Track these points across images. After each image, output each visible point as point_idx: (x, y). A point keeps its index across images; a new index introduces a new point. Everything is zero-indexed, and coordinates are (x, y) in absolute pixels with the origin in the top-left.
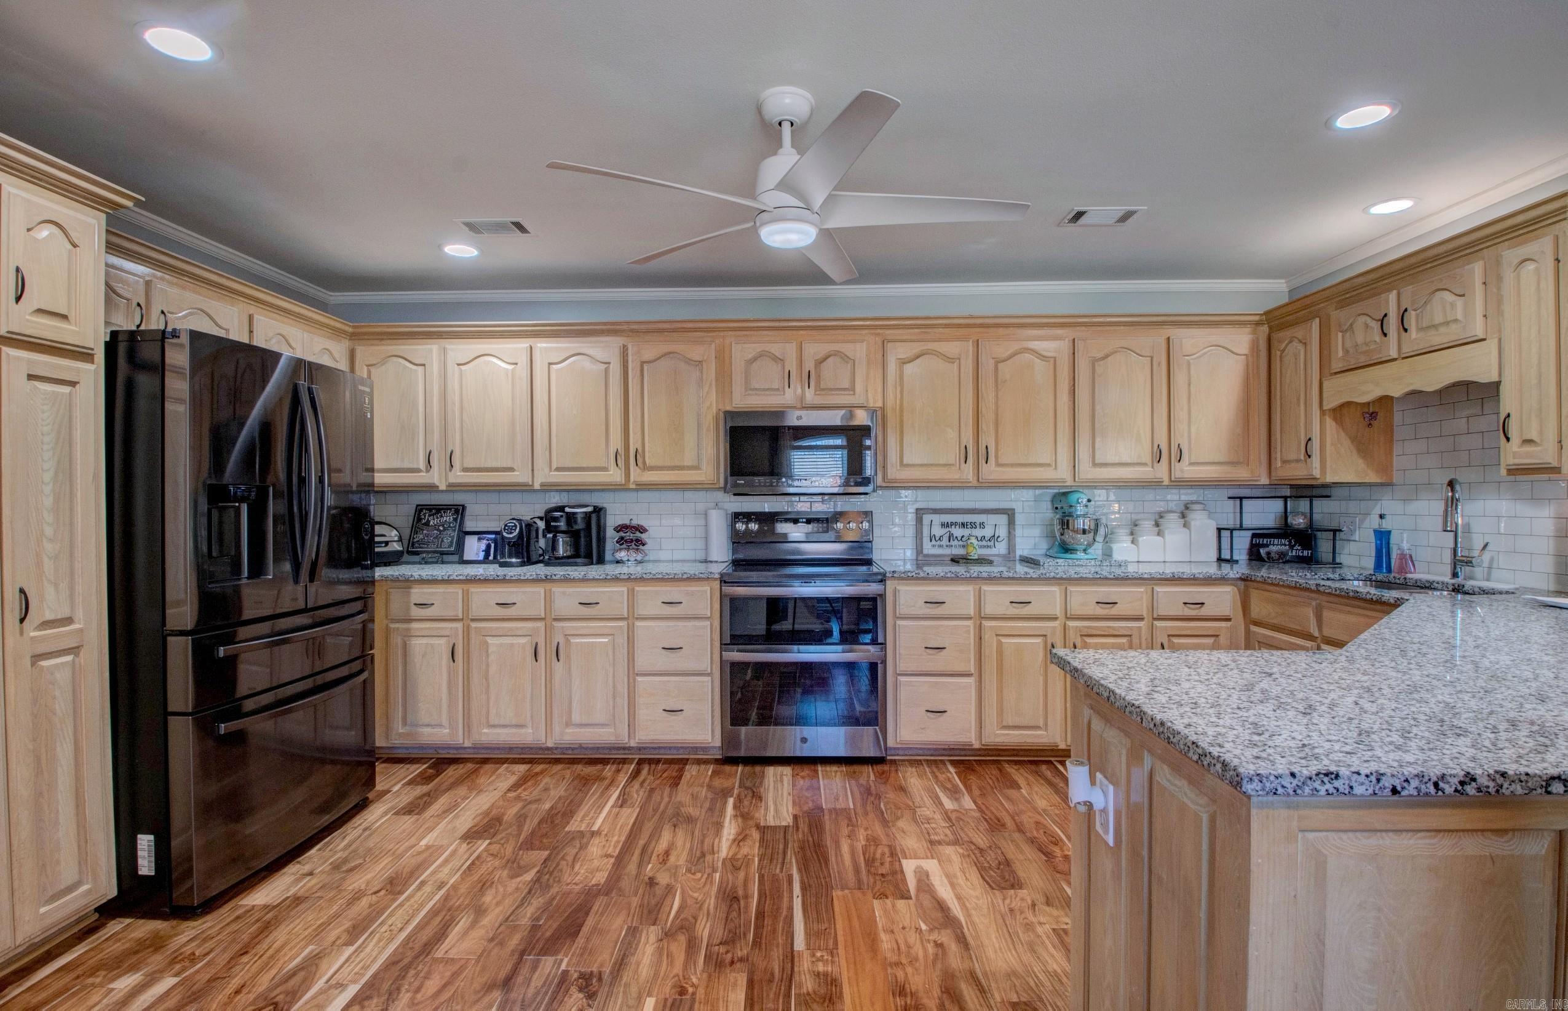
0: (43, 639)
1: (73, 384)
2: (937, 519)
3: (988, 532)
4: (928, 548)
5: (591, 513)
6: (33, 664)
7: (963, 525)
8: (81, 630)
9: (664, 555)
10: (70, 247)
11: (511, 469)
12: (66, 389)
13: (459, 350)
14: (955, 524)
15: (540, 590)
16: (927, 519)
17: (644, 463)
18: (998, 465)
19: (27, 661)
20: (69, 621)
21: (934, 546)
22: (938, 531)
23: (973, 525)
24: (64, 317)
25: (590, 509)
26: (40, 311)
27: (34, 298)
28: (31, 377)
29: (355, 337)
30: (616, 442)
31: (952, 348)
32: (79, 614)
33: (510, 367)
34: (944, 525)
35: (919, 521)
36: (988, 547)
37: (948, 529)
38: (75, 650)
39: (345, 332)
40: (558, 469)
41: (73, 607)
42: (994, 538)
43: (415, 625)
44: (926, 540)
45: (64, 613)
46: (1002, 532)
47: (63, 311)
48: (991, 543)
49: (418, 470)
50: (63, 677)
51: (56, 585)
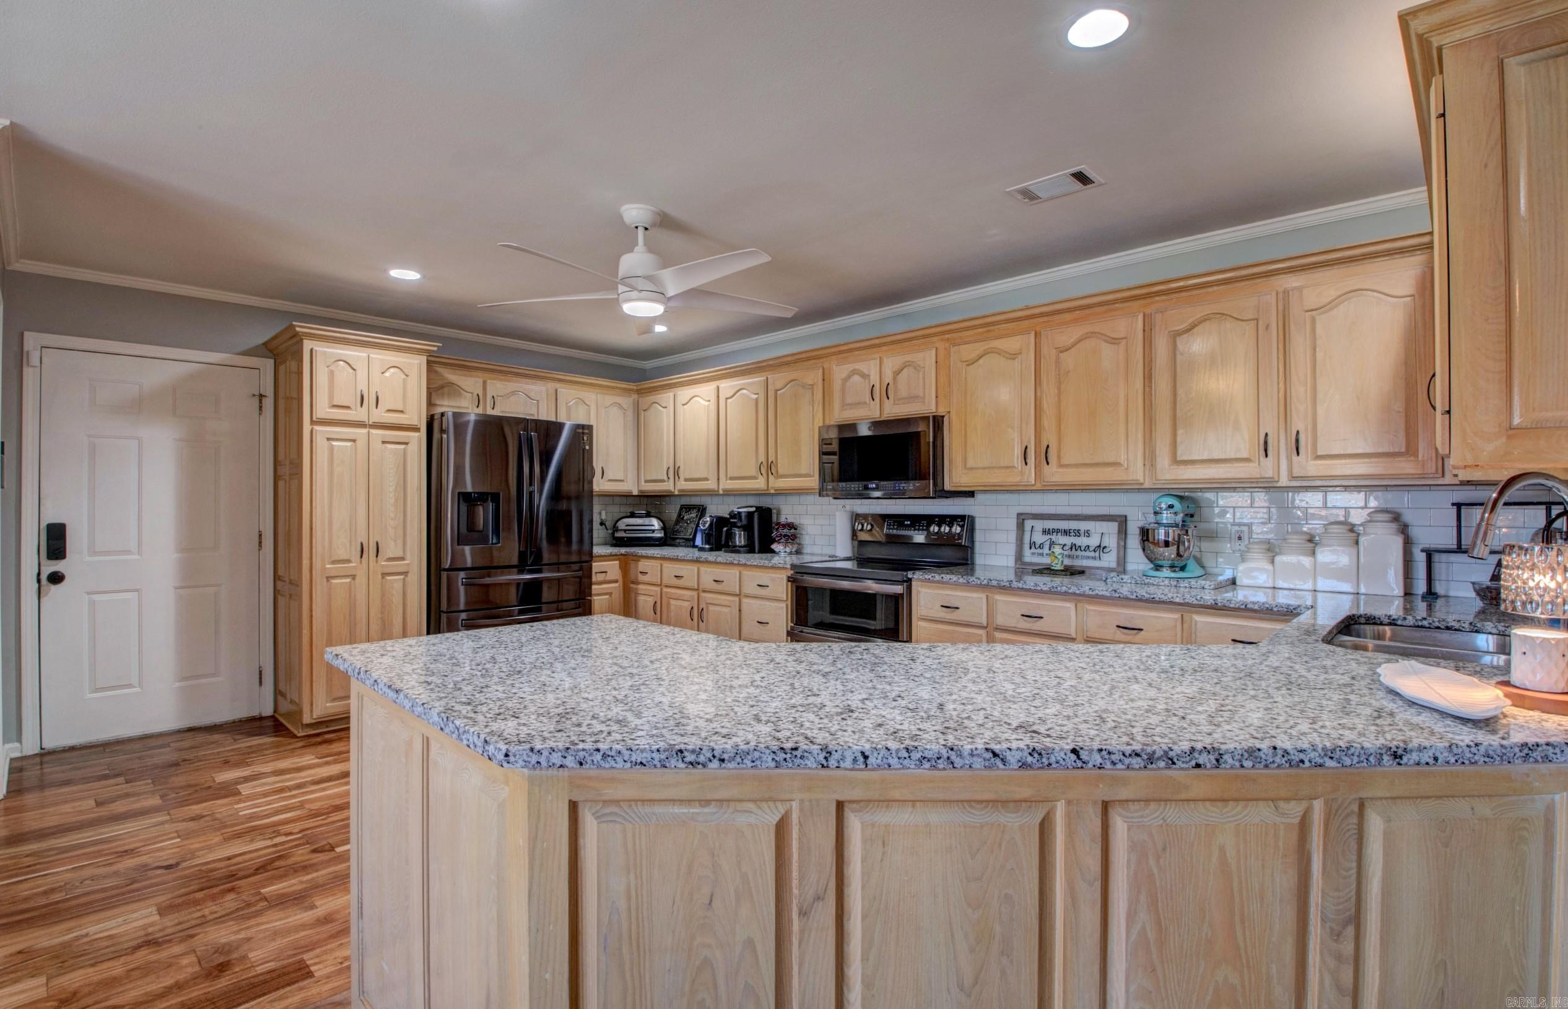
0: (387, 566)
1: (406, 443)
2: (1040, 525)
3: (1093, 541)
4: (1029, 556)
5: (754, 512)
6: (383, 578)
7: (1066, 533)
8: (408, 564)
9: (817, 550)
10: (404, 376)
11: (706, 479)
12: (403, 447)
13: (684, 393)
14: (1058, 531)
15: (694, 568)
16: (1028, 524)
17: (777, 472)
18: (1061, 466)
19: (380, 576)
20: (403, 559)
21: (1033, 554)
22: (1039, 538)
23: (1077, 533)
24: (402, 412)
25: (753, 509)
26: (389, 411)
27: (385, 404)
28: (383, 442)
29: (640, 392)
30: (762, 458)
31: (1011, 344)
32: (408, 556)
33: (707, 403)
34: (1046, 532)
35: (1021, 526)
36: (1094, 558)
37: (1049, 537)
38: (406, 573)
39: (632, 390)
40: (732, 478)
41: (404, 551)
42: (1101, 548)
43: (641, 587)
44: (1026, 546)
45: (400, 554)
46: (1111, 541)
47: (401, 409)
48: (1097, 554)
49: (662, 481)
50: (398, 586)
51: (395, 541)
